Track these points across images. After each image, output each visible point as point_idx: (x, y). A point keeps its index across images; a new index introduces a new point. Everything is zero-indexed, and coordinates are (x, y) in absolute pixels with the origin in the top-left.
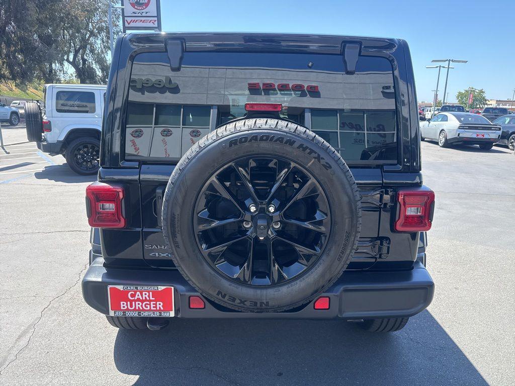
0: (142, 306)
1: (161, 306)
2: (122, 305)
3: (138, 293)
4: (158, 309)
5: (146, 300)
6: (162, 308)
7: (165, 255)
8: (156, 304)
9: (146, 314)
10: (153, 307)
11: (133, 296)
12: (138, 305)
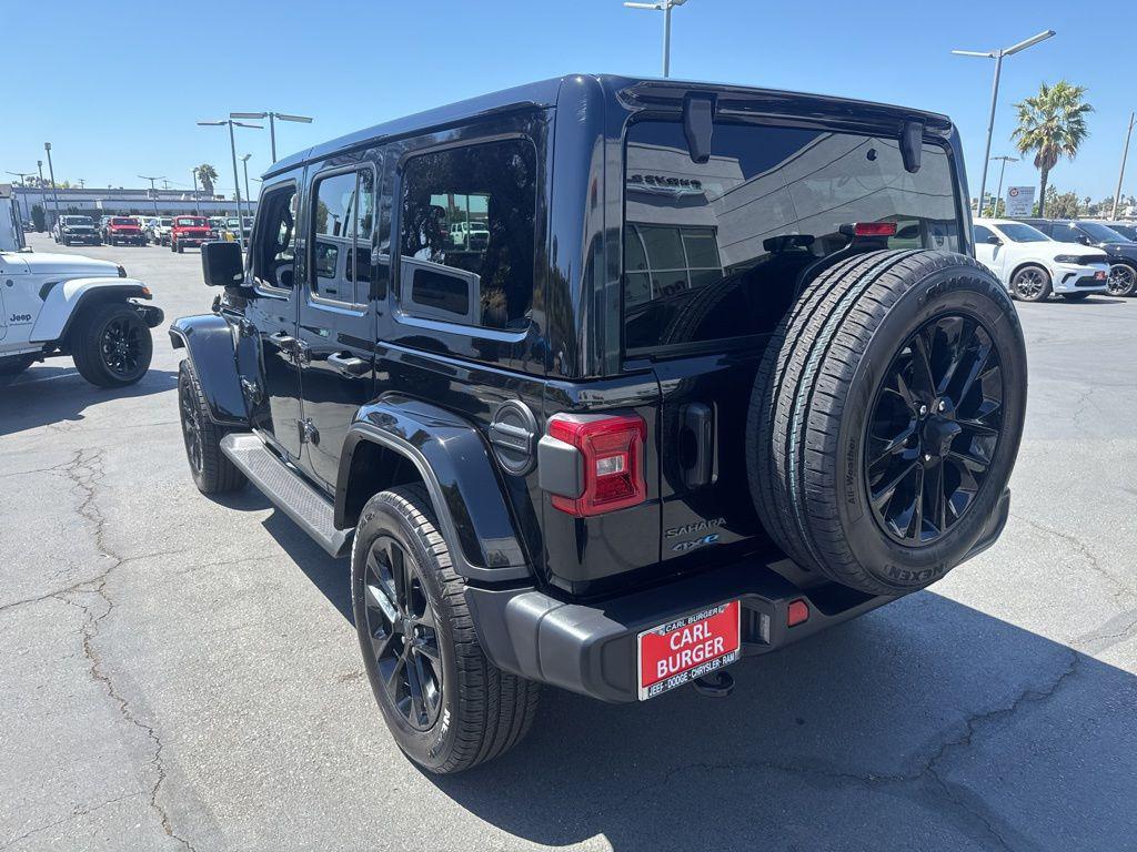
0: (691, 658)
1: (720, 645)
2: (660, 669)
3: (687, 631)
4: (716, 652)
5: (699, 641)
6: (722, 650)
7: (698, 543)
8: (712, 645)
9: (698, 672)
10: (710, 652)
11: (678, 641)
12: (686, 658)
